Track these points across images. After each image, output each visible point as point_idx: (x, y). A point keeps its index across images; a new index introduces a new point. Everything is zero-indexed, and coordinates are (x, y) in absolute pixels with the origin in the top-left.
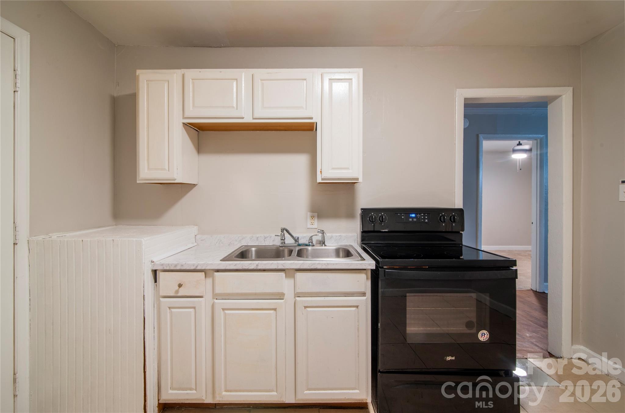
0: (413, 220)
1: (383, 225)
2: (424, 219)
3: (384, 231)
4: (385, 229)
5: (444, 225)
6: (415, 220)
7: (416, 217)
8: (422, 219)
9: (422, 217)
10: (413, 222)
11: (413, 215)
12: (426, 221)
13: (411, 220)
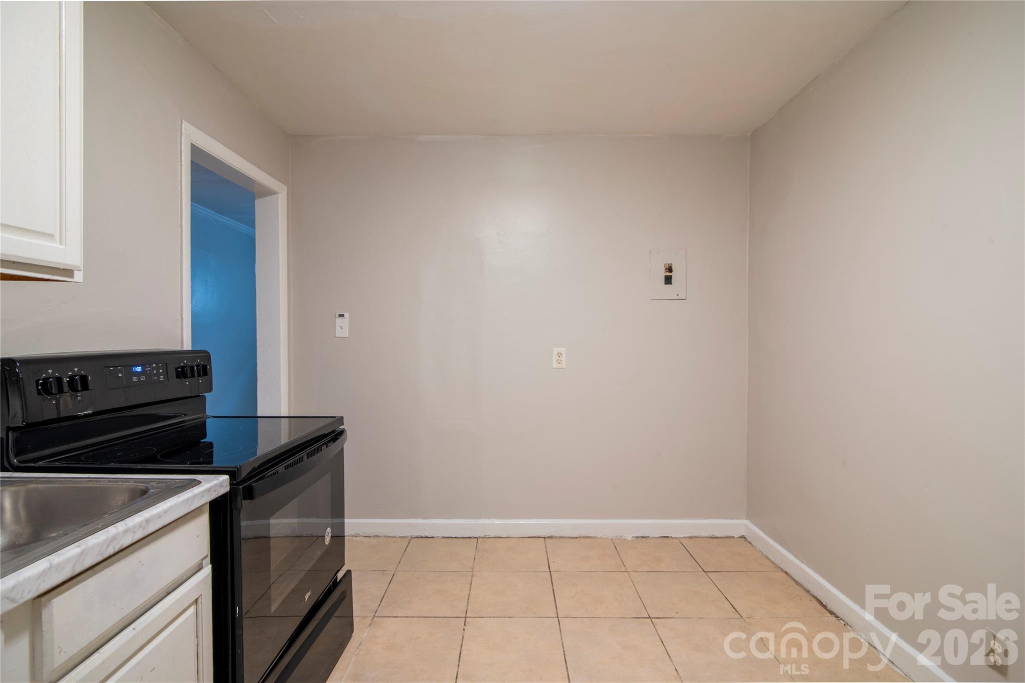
0: (139, 379)
1: (79, 398)
2: (158, 375)
3: (82, 414)
4: (86, 410)
5: (187, 383)
6: (143, 378)
7: (143, 373)
8: (155, 375)
9: (155, 372)
10: (139, 384)
11: (139, 369)
12: (162, 378)
13: (135, 379)
